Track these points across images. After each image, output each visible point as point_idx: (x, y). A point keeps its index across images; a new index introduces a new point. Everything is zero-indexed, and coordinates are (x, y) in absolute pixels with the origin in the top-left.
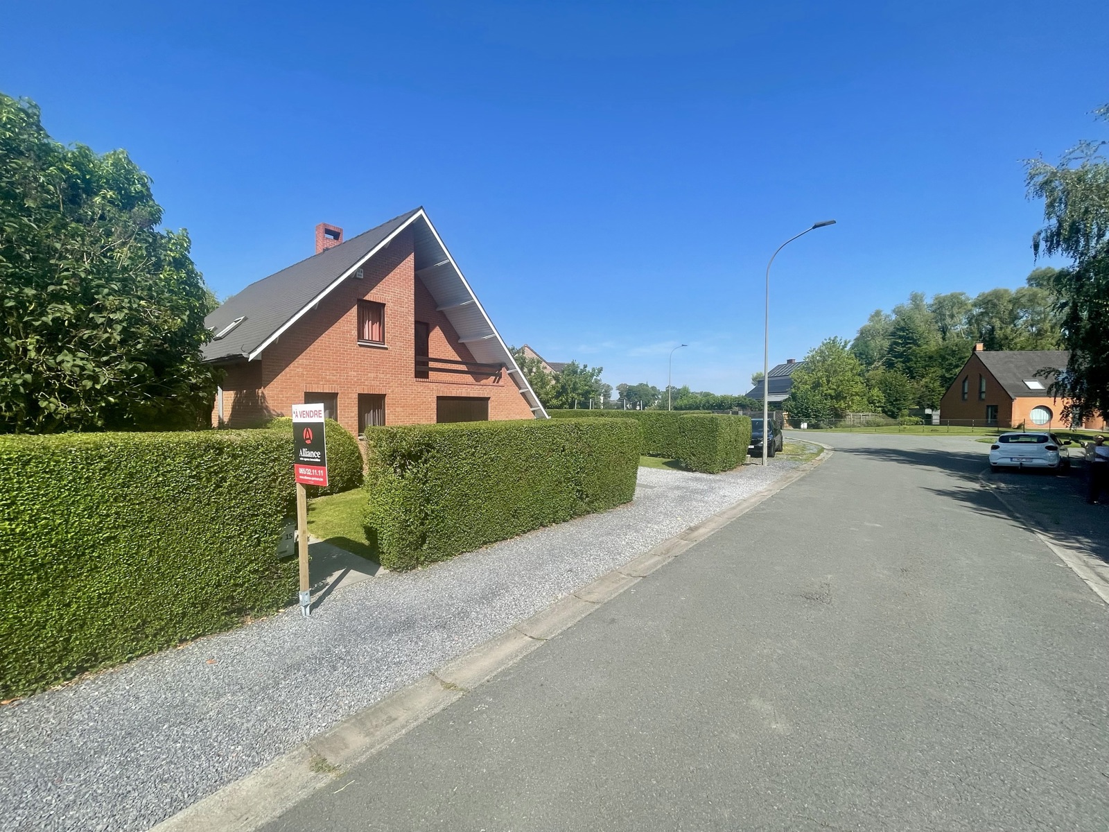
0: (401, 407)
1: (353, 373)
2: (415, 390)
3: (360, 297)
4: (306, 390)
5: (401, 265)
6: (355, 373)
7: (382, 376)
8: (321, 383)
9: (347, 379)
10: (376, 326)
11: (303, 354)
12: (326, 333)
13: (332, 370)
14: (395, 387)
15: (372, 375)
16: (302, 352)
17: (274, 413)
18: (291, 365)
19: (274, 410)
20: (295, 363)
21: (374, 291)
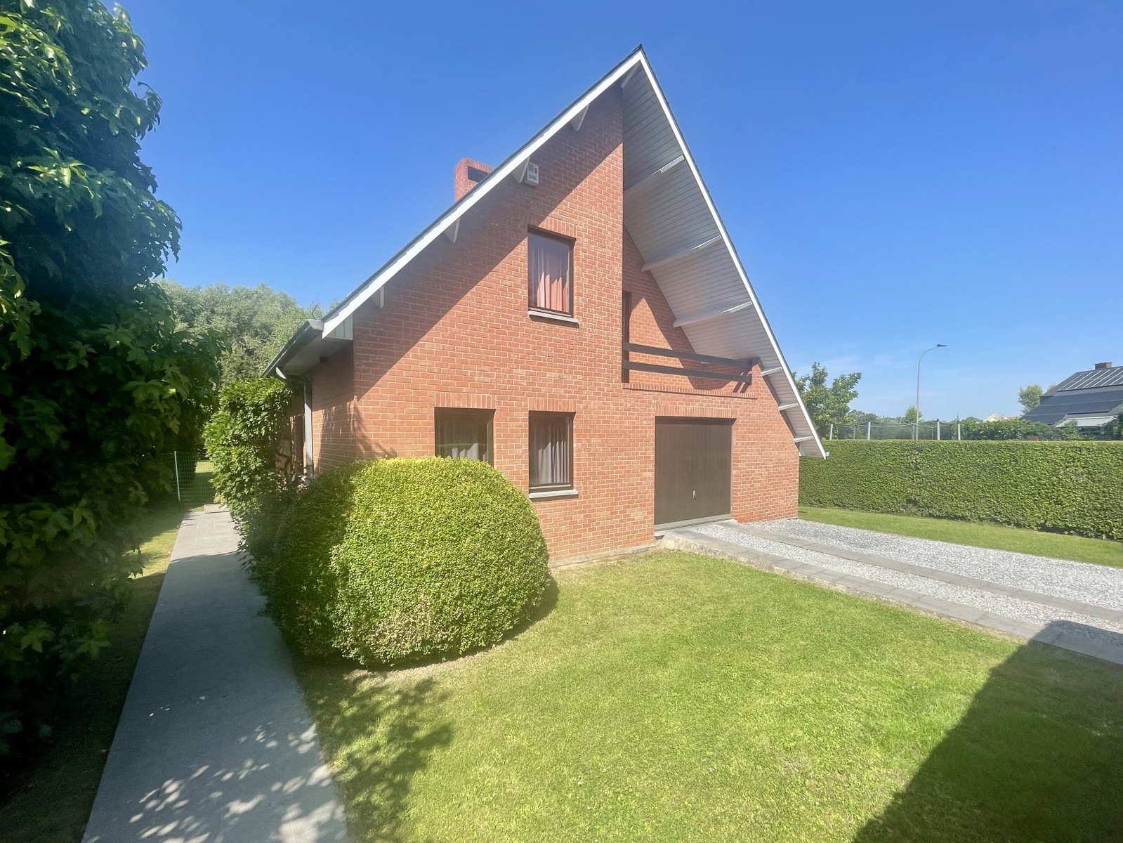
0: (600, 436)
1: (519, 371)
2: (621, 405)
3: (533, 222)
4: (438, 403)
5: (602, 165)
6: (524, 372)
7: (568, 377)
8: (465, 389)
9: (510, 382)
10: (558, 284)
11: (433, 330)
12: (474, 290)
13: (486, 364)
14: (590, 398)
15: (553, 375)
16: (430, 328)
17: (378, 450)
18: (410, 353)
19: (378, 445)
20: (417, 349)
21: (555, 213)
